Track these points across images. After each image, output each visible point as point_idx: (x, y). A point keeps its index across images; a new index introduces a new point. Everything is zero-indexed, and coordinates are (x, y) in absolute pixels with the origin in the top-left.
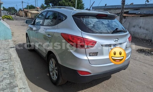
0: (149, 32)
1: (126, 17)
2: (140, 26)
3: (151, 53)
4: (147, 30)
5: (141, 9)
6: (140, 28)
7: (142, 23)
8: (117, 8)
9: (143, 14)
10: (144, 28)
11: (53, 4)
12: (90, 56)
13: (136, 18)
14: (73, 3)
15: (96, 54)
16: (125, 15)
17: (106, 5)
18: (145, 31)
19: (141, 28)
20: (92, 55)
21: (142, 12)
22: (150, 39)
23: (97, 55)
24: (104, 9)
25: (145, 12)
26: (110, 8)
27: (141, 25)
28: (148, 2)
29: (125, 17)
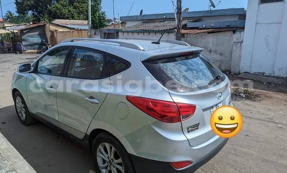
0: (225, 57)
1: (186, 36)
2: (209, 49)
3: (240, 95)
4: (221, 55)
5: (204, 19)
6: (210, 52)
7: (213, 44)
8: (165, 18)
9: (210, 27)
10: (216, 52)
11: (37, 11)
12: (188, 132)
13: (202, 36)
14: (78, 8)
15: (196, 127)
16: (183, 31)
17: (142, 11)
18: (218, 57)
19: (212, 52)
20: (192, 130)
21: (208, 25)
22: (227, 69)
23: (198, 128)
24: (142, 20)
25: (214, 25)
26: (153, 18)
27: (210, 47)
28: (214, 7)
29: (183, 35)
